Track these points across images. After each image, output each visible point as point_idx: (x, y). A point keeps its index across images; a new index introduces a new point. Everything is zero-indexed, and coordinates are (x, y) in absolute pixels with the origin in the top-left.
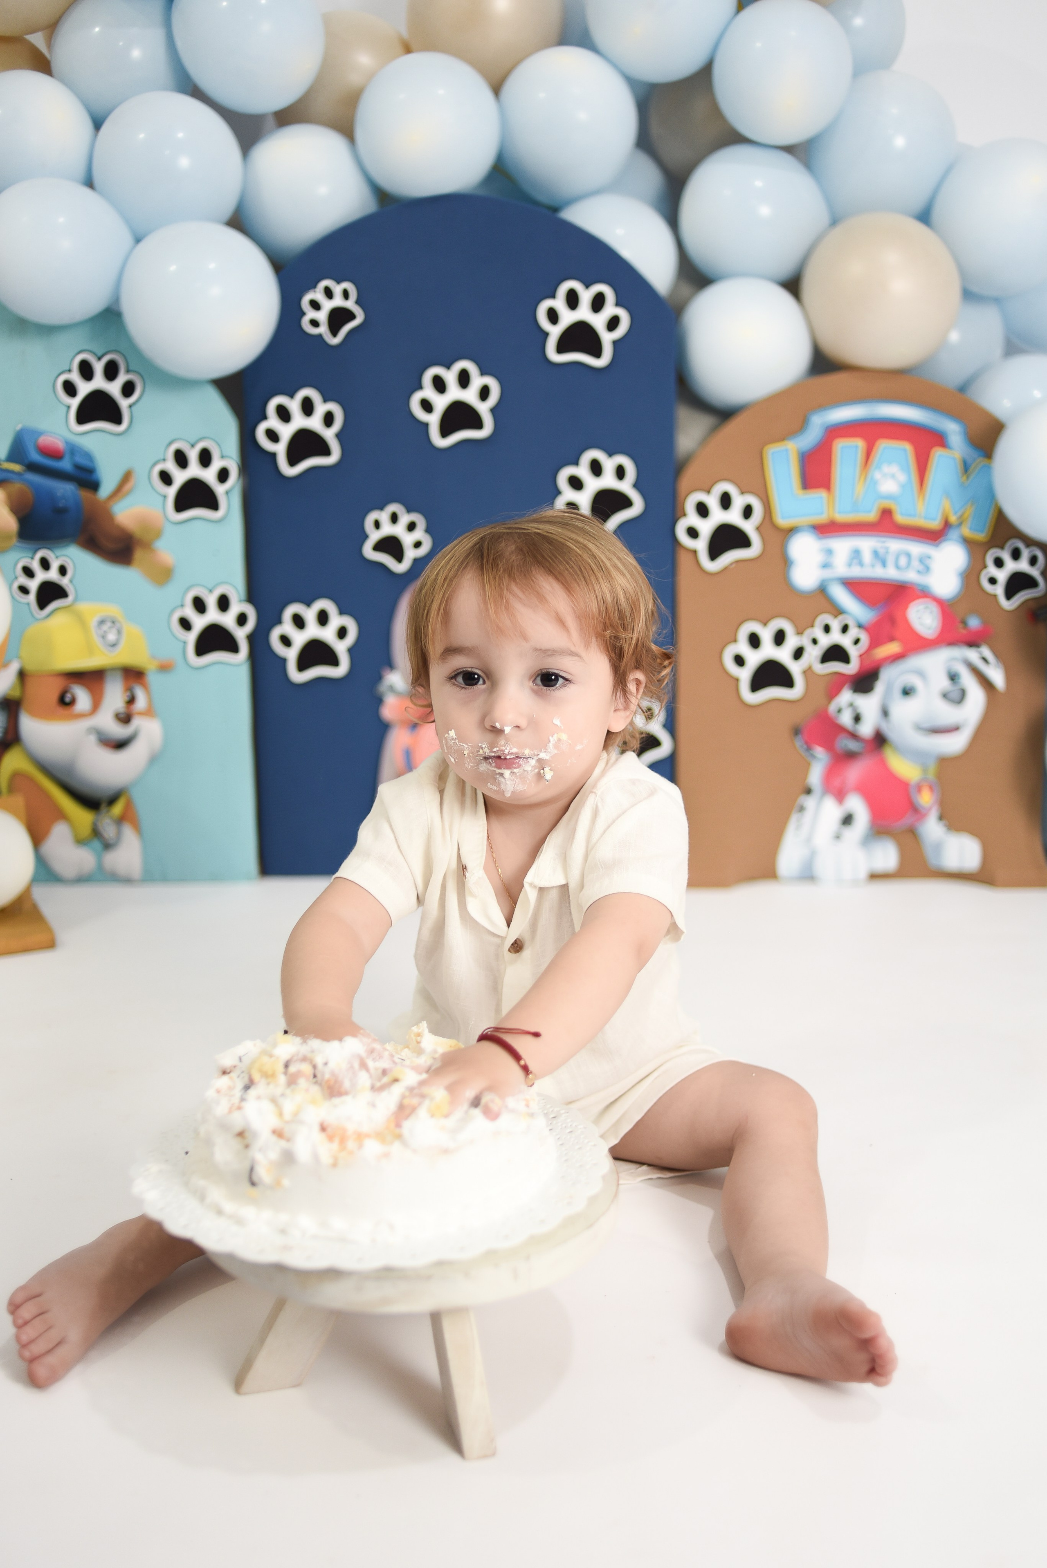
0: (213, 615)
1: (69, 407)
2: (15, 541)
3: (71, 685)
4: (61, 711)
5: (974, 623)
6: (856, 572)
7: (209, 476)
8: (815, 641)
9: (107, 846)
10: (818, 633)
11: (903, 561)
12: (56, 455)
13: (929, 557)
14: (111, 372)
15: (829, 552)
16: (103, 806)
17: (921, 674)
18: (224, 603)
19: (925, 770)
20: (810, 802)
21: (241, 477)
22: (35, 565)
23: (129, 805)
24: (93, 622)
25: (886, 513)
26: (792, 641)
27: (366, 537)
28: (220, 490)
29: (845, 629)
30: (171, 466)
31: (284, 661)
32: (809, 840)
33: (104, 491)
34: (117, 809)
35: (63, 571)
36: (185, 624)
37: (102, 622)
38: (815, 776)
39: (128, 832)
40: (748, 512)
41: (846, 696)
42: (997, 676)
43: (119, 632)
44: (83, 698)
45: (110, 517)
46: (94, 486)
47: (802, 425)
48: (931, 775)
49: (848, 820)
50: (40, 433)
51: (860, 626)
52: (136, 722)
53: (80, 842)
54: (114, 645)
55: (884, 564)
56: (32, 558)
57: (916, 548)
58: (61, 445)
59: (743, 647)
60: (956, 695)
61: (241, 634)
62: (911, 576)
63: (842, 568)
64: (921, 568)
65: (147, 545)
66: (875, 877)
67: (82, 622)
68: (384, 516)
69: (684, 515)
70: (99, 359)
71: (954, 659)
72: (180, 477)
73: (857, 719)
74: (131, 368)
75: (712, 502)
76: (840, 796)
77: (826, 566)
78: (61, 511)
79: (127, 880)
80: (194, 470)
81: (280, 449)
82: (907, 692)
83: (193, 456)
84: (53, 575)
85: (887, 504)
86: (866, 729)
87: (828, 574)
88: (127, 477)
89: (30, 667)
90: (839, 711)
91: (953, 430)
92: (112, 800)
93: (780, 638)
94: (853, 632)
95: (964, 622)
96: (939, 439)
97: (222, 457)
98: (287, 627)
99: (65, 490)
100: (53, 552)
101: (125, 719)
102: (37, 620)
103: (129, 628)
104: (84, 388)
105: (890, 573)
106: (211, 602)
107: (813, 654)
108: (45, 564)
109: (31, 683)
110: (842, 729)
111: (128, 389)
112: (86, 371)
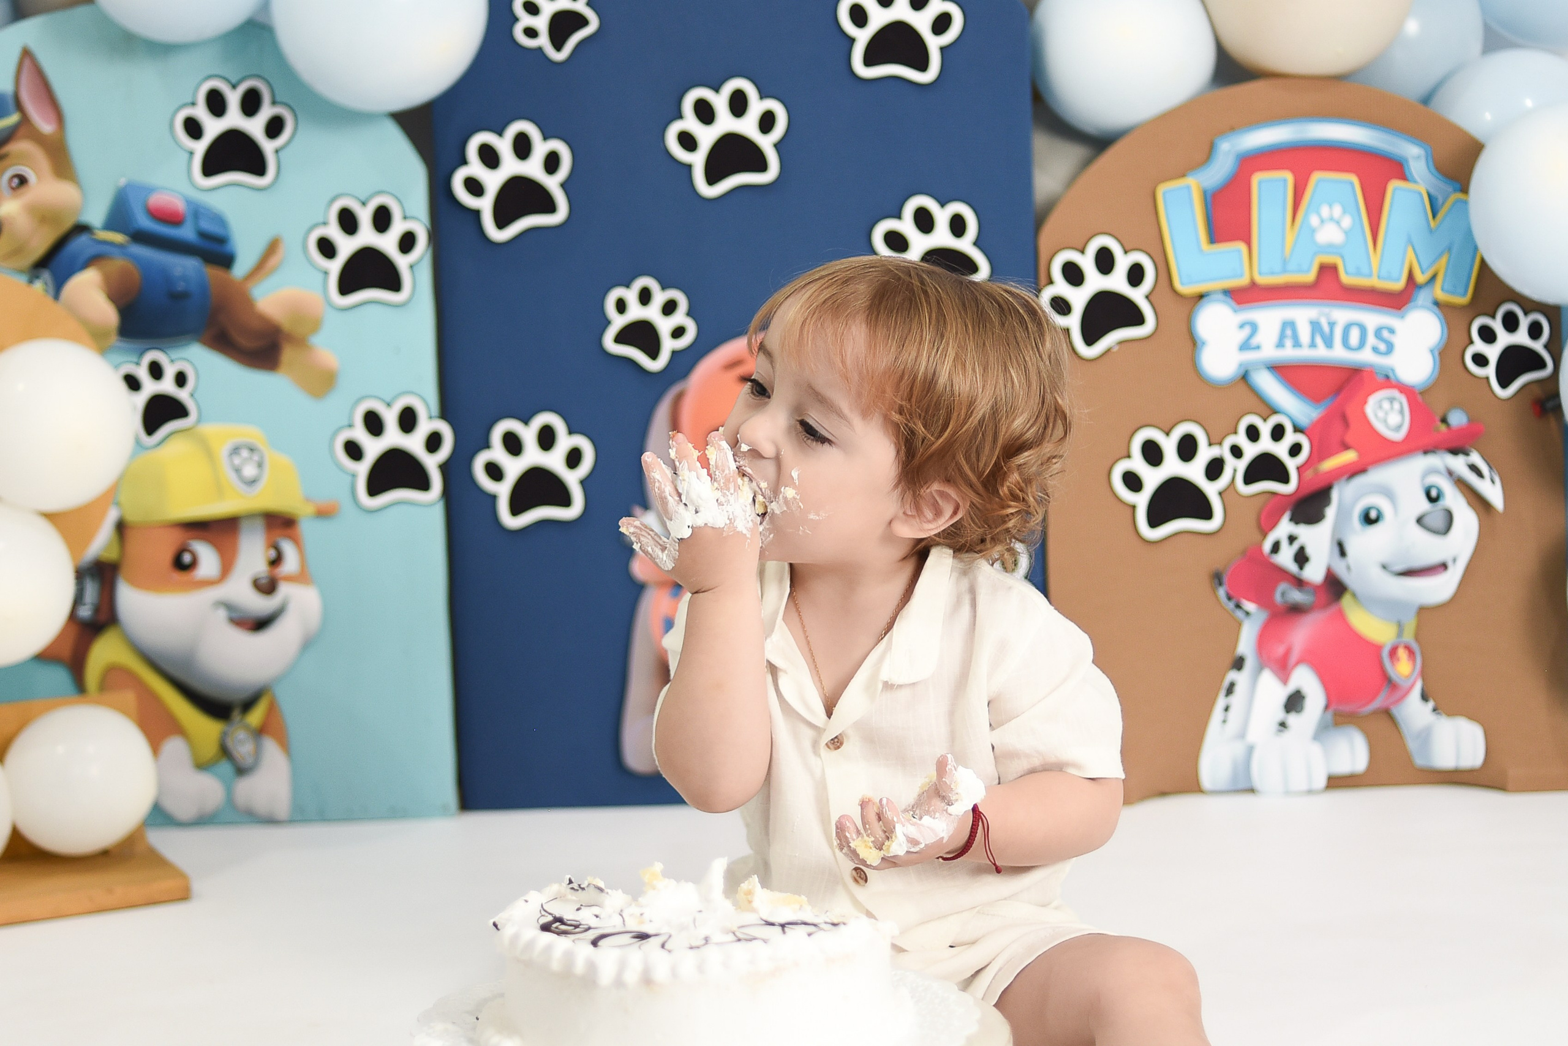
0: (393, 437)
1: (191, 153)
2: (114, 339)
3: (189, 541)
4: (178, 576)
5: (1457, 419)
6: (1289, 354)
7: (388, 243)
8: (1237, 452)
9: (241, 771)
10: (1241, 439)
11: (1354, 337)
12: (173, 219)
13: (1392, 331)
14: (251, 104)
15: (1254, 327)
16: (236, 714)
17: (1388, 493)
18: (408, 419)
19: (1400, 627)
20: (1241, 678)
21: (432, 245)
22: (142, 373)
23: (273, 709)
24: (223, 451)
25: (1328, 271)
26: (1205, 454)
27: (608, 322)
28: (402, 262)
29: (1278, 433)
30: (334, 232)
31: (493, 498)
32: (1242, 735)
33: (241, 269)
34: (255, 717)
35: (181, 379)
36: (354, 450)
37: (236, 450)
38: (1246, 644)
39: (271, 748)
40: (1136, 275)
41: (1285, 527)
42: (1494, 493)
43: (260, 465)
44: (207, 558)
45: (249, 303)
46: (226, 261)
47: (1209, 154)
48: (1408, 637)
49: (1294, 702)
50: (150, 190)
51: (1297, 429)
52: (285, 590)
53: (201, 766)
54: (252, 482)
55: (1329, 343)
56: (138, 364)
57: (1372, 318)
58: (180, 206)
59: (1137, 464)
60: (1438, 522)
61: (432, 463)
62: (1366, 357)
63: (1269, 351)
64: (1382, 347)
65: (300, 342)
66: (1336, 782)
67: (209, 453)
68: (631, 295)
69: (1051, 282)
70: (234, 87)
71: (1433, 471)
72: (347, 247)
73: (1301, 558)
74: (278, 99)
75: (1087, 263)
76: (1283, 670)
77: (1245, 346)
78: (178, 297)
79: (270, 821)
80: (367, 236)
81: (485, 205)
82: (1368, 520)
83: (365, 217)
84: (167, 386)
85: (1328, 259)
86: (1314, 573)
87: (1250, 356)
88: (273, 247)
89: (131, 517)
90: (1276, 547)
91: (1414, 155)
92: (248, 705)
93: (1187, 449)
94: (1290, 438)
95: (1444, 420)
96: (1397, 169)
97: (405, 218)
98: (497, 453)
99: (185, 267)
100: (166, 353)
101: (267, 587)
102: (147, 449)
103: (271, 456)
104: (213, 128)
105: (1338, 354)
106: (390, 418)
107: (1235, 468)
108: (156, 371)
109: (133, 539)
110: (1282, 573)
111: (274, 128)
112: (216, 104)
